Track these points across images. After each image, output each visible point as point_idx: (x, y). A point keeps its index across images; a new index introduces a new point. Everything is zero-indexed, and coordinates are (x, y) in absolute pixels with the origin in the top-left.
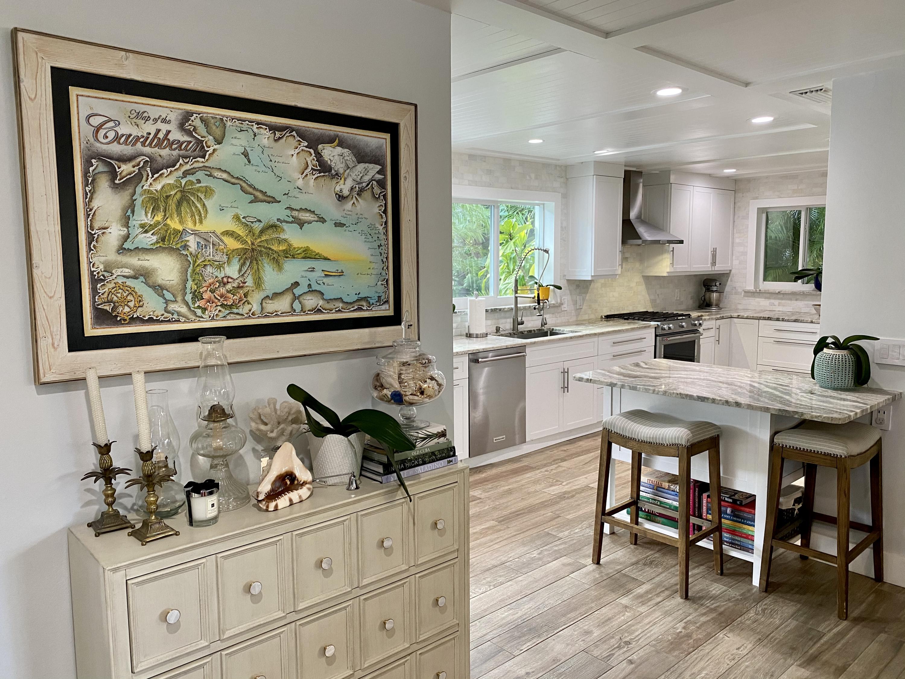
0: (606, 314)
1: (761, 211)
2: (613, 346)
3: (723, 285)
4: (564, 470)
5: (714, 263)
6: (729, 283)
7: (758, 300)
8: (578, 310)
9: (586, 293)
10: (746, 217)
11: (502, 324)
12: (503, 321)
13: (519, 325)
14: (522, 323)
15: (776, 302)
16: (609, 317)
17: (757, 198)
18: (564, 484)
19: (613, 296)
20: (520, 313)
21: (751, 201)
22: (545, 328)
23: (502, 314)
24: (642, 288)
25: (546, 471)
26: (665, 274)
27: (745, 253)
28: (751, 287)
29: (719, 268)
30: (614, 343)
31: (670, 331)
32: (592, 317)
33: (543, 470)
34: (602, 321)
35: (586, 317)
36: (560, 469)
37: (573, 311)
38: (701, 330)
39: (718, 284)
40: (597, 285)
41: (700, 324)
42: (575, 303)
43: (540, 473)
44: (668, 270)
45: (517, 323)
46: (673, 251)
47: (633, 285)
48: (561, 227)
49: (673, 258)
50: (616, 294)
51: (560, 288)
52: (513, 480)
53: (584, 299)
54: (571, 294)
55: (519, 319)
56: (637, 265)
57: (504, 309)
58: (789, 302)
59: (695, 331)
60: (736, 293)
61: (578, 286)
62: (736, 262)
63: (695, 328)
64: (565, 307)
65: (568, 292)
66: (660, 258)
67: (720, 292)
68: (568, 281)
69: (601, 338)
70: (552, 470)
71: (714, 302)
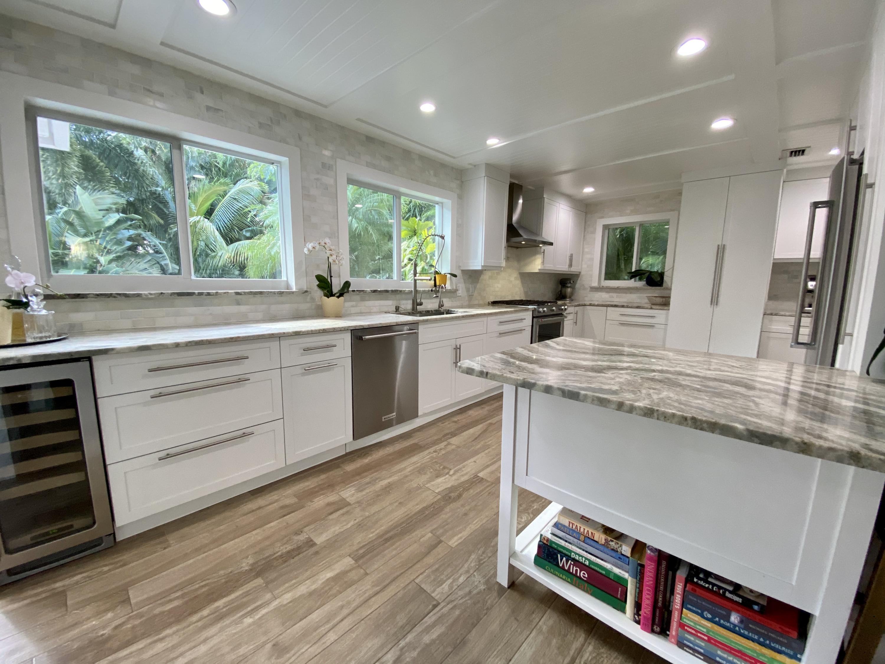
0: (492, 301)
1: (606, 227)
2: (499, 325)
3: (575, 283)
4: (453, 450)
5: (570, 265)
6: (579, 282)
7: (600, 293)
8: (470, 296)
9: (477, 282)
10: (594, 232)
11: (403, 304)
12: (404, 302)
13: (418, 305)
14: (421, 304)
15: (615, 295)
16: (495, 303)
17: (602, 217)
18: (452, 472)
19: (498, 287)
20: (419, 296)
21: (598, 220)
22: (442, 309)
23: (404, 296)
24: (518, 283)
25: (434, 452)
26: (537, 271)
27: (592, 259)
28: (595, 284)
29: (574, 269)
30: (500, 322)
31: (544, 314)
32: (481, 302)
33: (431, 450)
34: (489, 305)
35: (476, 302)
36: (450, 448)
37: (467, 297)
38: (564, 314)
39: (572, 282)
40: (486, 276)
41: (566, 309)
42: (468, 290)
43: (427, 455)
44: (539, 267)
45: (416, 304)
46: (544, 252)
47: (512, 279)
48: (457, 224)
49: (544, 258)
50: (500, 286)
51: (455, 276)
52: (397, 467)
53: (475, 288)
54: (465, 283)
55: (418, 301)
56: (515, 264)
57: (404, 291)
58: (624, 295)
59: (561, 315)
60: (585, 289)
61: (470, 276)
62: (584, 266)
63: (560, 312)
64: (460, 293)
65: (462, 280)
66: (533, 258)
67: (573, 288)
68: (462, 271)
69: (489, 318)
70: (441, 449)
71: (568, 295)
